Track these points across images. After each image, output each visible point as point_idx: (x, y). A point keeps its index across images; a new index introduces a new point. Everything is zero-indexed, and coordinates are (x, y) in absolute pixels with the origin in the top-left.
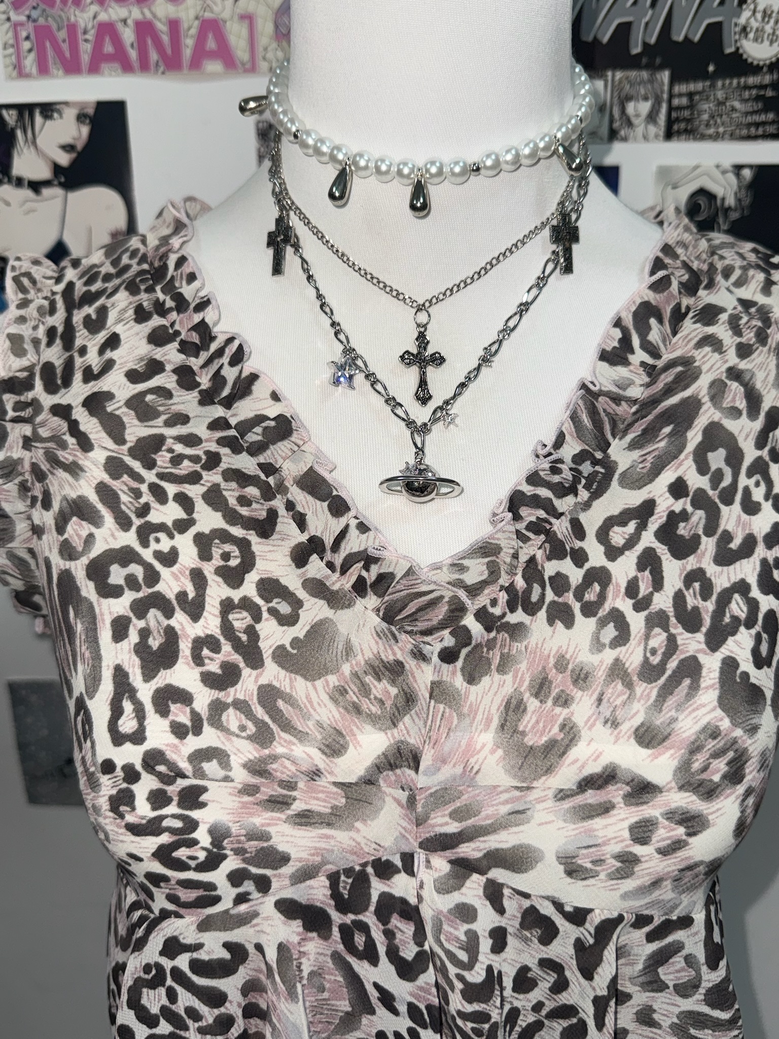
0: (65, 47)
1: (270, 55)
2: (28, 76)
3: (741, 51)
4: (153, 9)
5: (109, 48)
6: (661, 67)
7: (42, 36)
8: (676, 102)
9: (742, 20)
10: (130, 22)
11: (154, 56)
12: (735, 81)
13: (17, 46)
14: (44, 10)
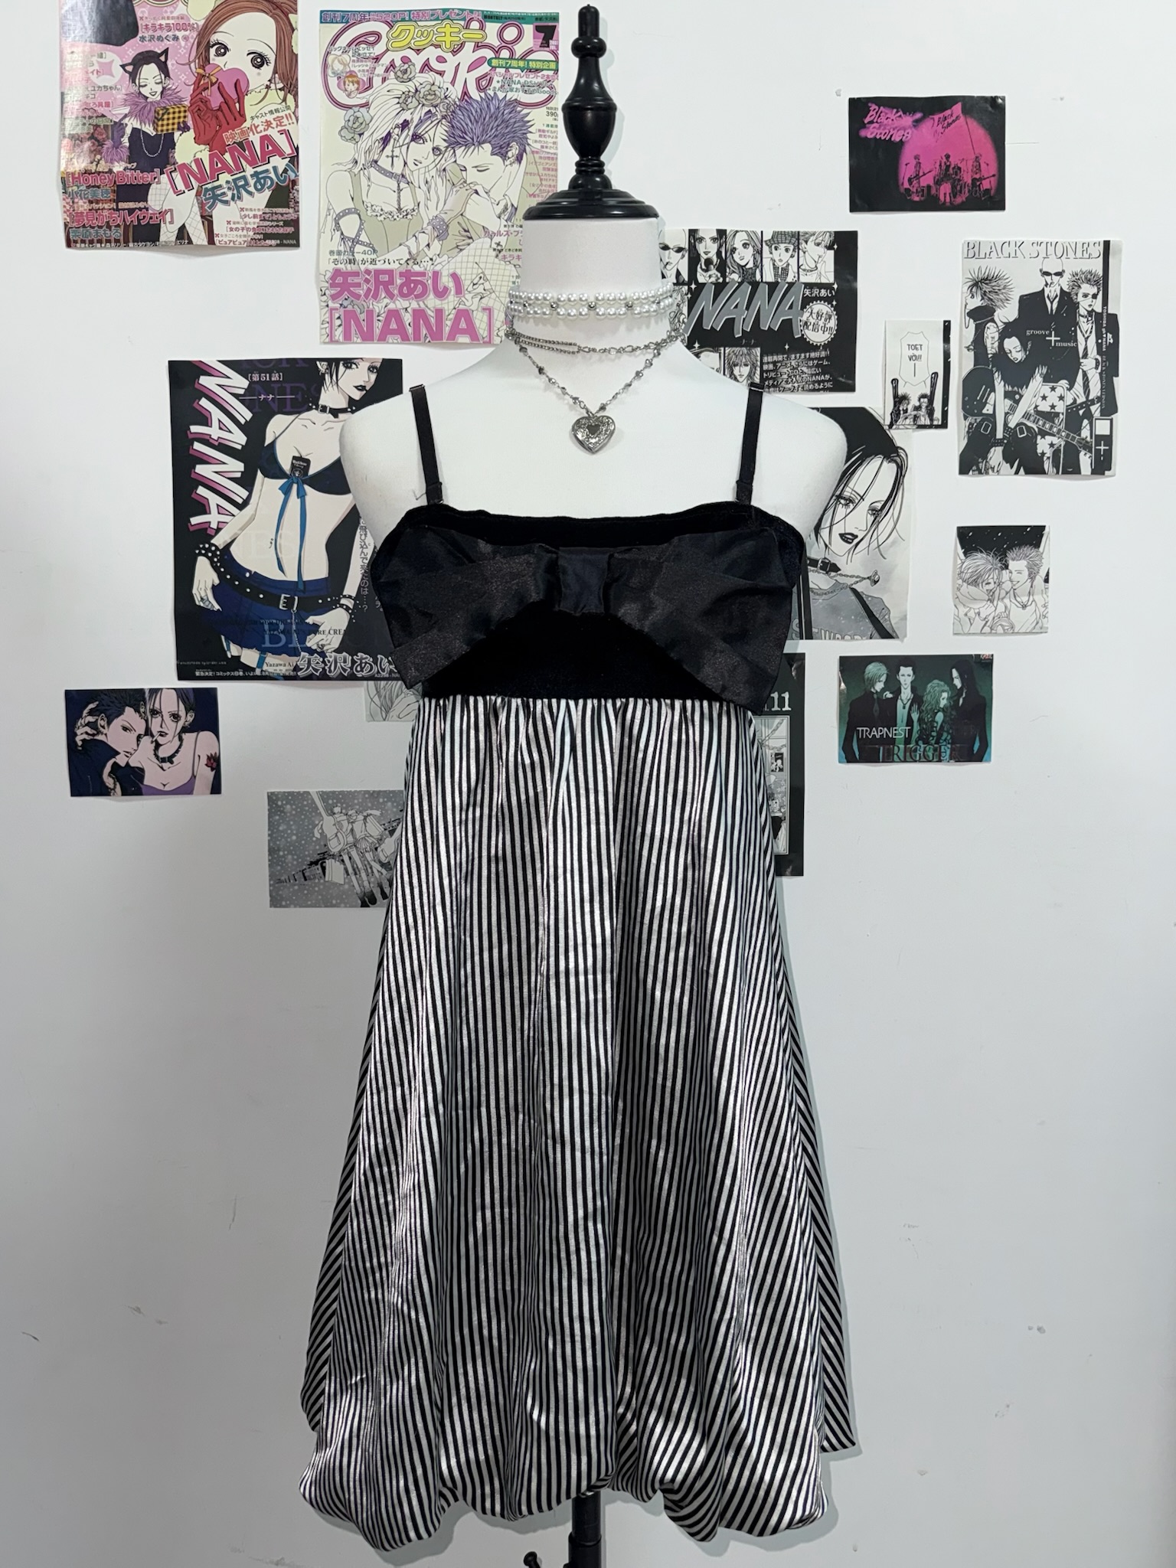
0: (364, 324)
1: (501, 333)
2: (337, 342)
3: (805, 337)
4: (426, 302)
5: (393, 326)
6: (755, 346)
7: (349, 318)
8: (765, 367)
9: (804, 318)
10: (408, 309)
11: (424, 331)
12: (803, 355)
13: (331, 323)
14: (352, 301)
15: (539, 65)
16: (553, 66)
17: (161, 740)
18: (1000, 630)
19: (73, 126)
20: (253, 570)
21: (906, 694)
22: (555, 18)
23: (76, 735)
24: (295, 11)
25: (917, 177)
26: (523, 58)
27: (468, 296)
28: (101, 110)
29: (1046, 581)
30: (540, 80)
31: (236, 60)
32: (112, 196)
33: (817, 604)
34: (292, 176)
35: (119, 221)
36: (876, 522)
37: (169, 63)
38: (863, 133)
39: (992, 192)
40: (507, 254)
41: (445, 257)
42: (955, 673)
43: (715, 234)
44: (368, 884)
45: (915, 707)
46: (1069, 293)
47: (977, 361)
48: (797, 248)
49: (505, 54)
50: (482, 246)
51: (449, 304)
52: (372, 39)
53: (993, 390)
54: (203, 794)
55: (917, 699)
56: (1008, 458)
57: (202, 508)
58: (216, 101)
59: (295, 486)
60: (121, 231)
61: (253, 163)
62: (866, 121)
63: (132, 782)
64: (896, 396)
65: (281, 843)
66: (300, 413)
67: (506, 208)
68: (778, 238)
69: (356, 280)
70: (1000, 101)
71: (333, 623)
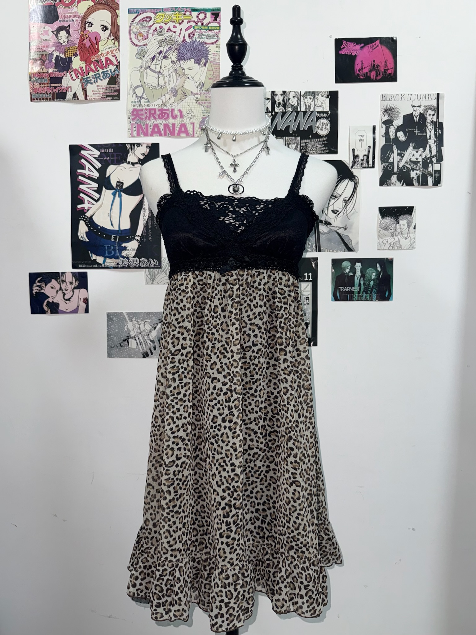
0: (145, 130)
1: (198, 133)
2: (134, 137)
3: (318, 132)
4: (169, 121)
5: (156, 130)
6: (298, 136)
7: (139, 127)
8: (302, 145)
9: (317, 125)
10: (162, 124)
11: (168, 132)
12: (317, 140)
13: (132, 129)
14: (140, 121)
15: (213, 28)
16: (218, 28)
17: (66, 292)
18: (396, 248)
19: (34, 55)
20: (101, 225)
21: (358, 274)
22: (219, 10)
23: (33, 290)
24: (119, 9)
25: (362, 69)
26: (207, 25)
27: (185, 118)
28: (44, 49)
29: (415, 228)
30: (213, 34)
31: (96, 28)
32: (48, 82)
33: (322, 238)
34: (117, 73)
35: (51, 91)
36: (346, 205)
37: (70, 30)
38: (340, 52)
39: (392, 75)
40: (200, 102)
41: (176, 103)
42: (378, 265)
43: (282, 93)
44: (146, 349)
45: (362, 279)
46: (423, 114)
47: (386, 142)
48: (314, 98)
49: (200, 24)
50: (190, 98)
51: (178, 121)
52: (148, 19)
53: (393, 152)
54: (82, 313)
55: (363, 276)
56: (399, 179)
57: (82, 202)
58: (88, 44)
59: (118, 193)
60: (52, 95)
61: (102, 68)
62: (342, 47)
63: (54, 308)
64: (354, 155)
65: (112, 332)
66: (119, 164)
67: (200, 84)
68: (307, 94)
69: (142, 113)
70: (395, 39)
71: (132, 246)
